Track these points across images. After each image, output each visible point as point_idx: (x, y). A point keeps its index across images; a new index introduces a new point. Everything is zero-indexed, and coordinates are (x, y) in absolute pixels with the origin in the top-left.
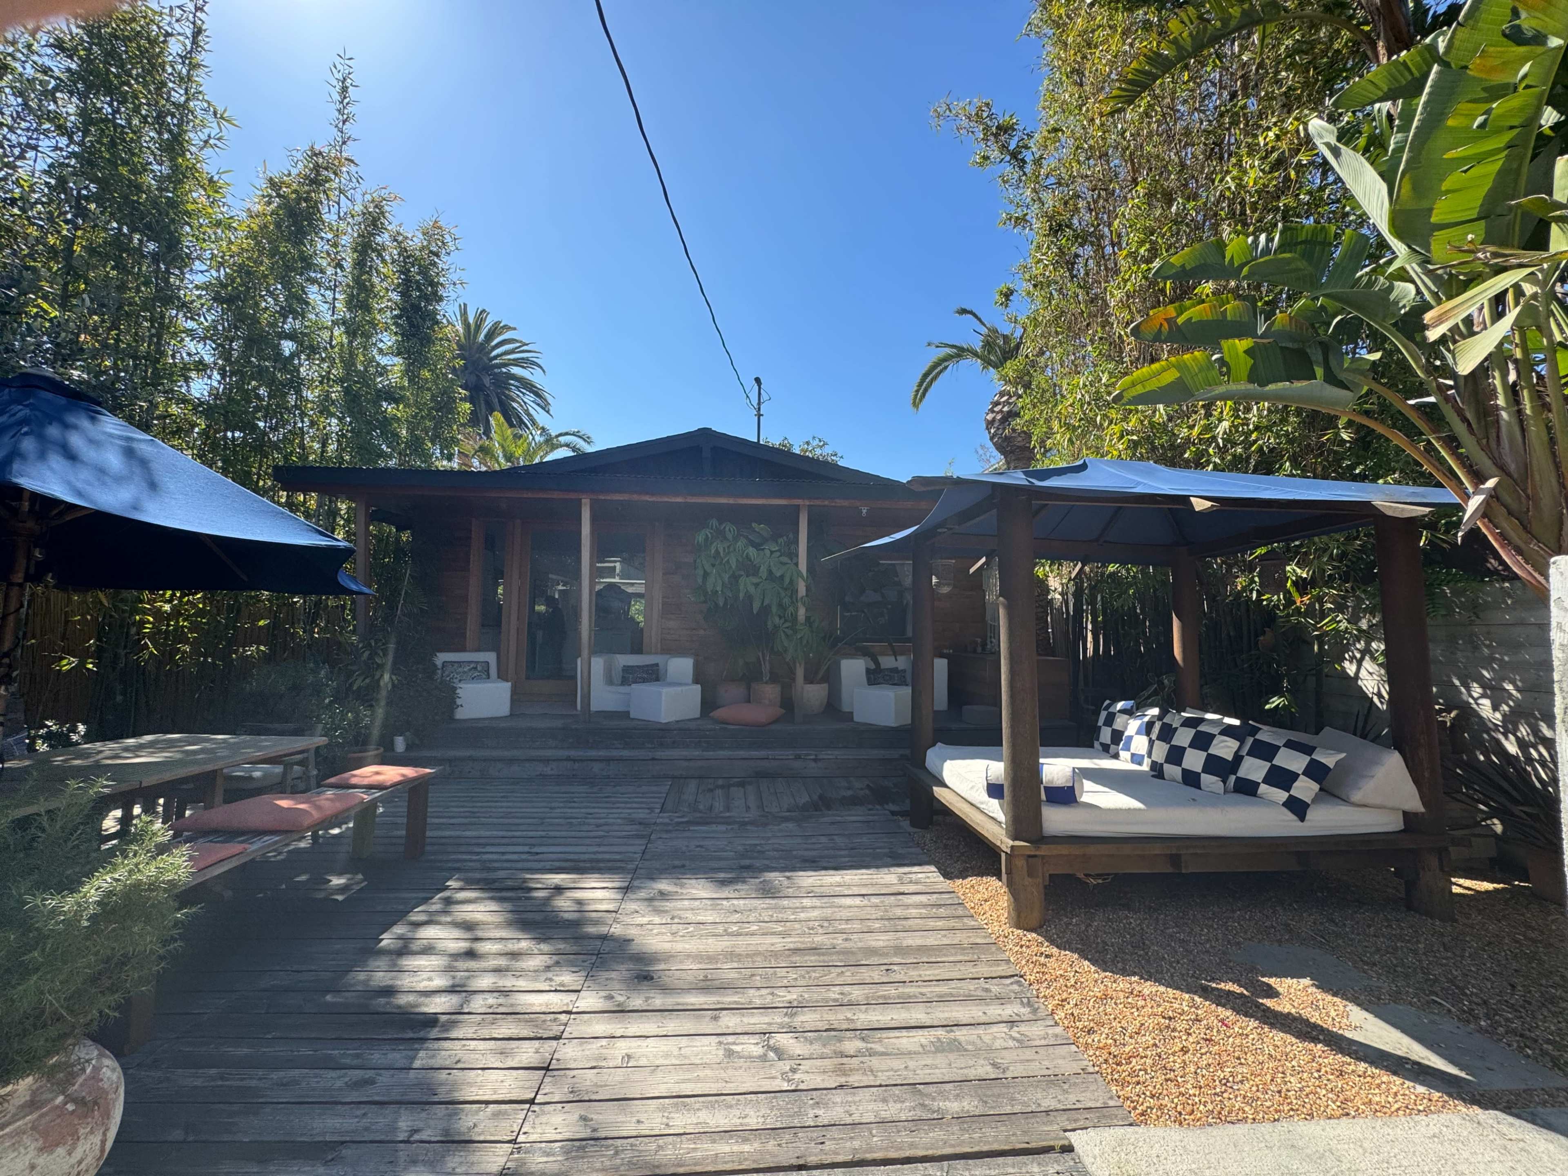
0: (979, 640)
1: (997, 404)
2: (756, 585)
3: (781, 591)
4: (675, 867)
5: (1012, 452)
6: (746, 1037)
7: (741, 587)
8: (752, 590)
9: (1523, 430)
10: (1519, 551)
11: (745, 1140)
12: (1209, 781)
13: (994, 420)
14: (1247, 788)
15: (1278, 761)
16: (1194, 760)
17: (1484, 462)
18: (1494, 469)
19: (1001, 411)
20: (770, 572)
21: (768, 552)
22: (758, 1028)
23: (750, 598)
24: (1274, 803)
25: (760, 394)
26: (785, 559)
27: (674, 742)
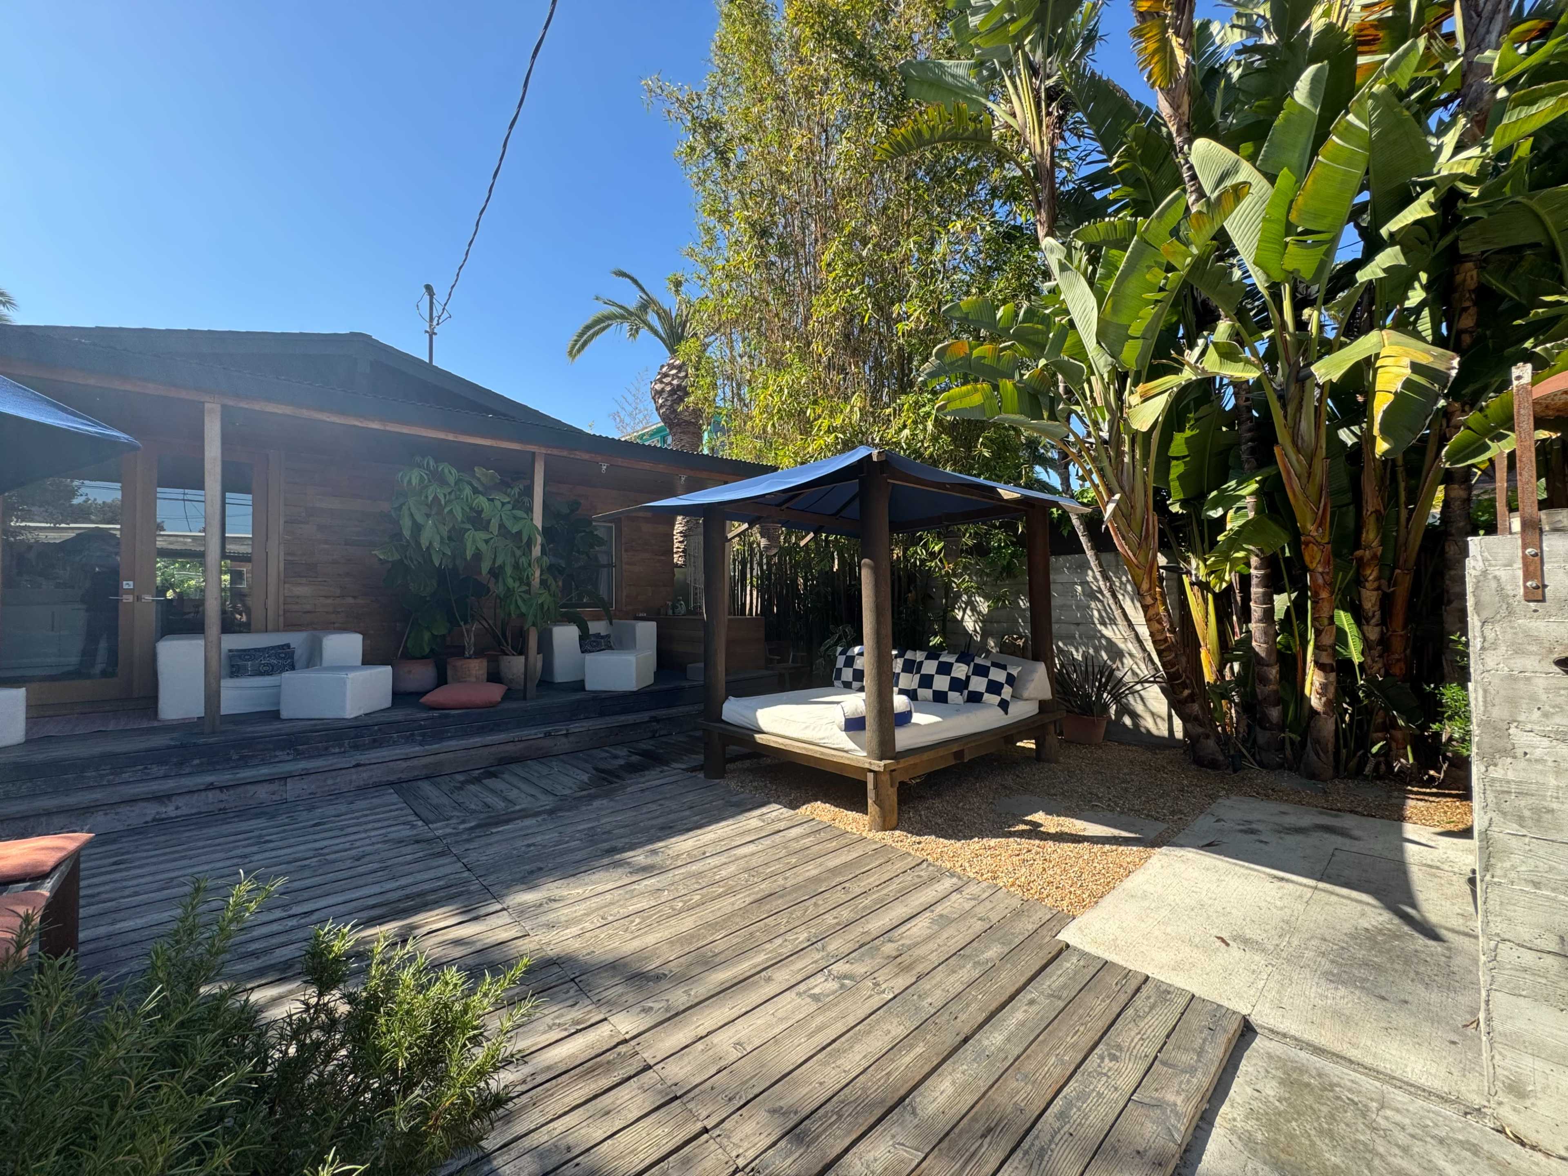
0: (670, 603)
1: (666, 375)
2: (487, 542)
3: (515, 549)
4: (532, 872)
5: (679, 425)
6: (812, 979)
7: (469, 544)
8: (483, 547)
9: (1134, 467)
10: (1124, 538)
11: (912, 1047)
12: (953, 696)
13: (663, 390)
14: (975, 698)
15: (991, 676)
16: (941, 683)
17: (1115, 485)
18: (1118, 489)
19: (670, 384)
20: (501, 526)
21: (498, 504)
22: (812, 968)
23: (478, 556)
24: (992, 705)
25: (431, 303)
26: (520, 513)
27: (375, 741)
